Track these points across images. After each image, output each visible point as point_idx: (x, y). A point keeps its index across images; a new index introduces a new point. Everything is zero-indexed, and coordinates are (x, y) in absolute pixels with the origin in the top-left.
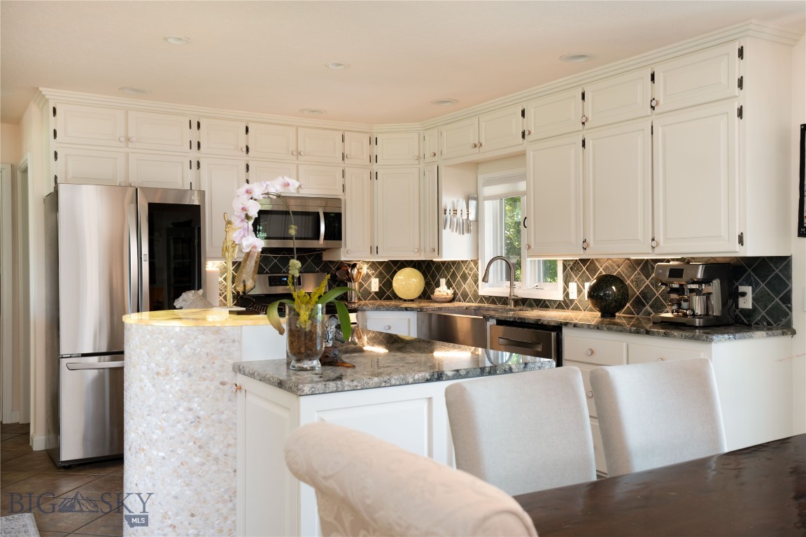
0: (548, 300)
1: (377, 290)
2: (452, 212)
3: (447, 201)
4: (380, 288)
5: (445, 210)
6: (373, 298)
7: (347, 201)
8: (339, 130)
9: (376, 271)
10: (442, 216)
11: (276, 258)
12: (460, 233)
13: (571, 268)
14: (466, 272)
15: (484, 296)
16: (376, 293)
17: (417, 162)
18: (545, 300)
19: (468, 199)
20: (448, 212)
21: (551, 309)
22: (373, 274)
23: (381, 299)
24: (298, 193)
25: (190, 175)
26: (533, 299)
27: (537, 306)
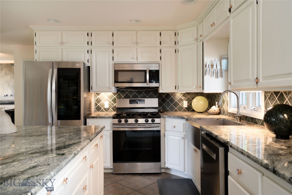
0: (257, 119)
1: (187, 107)
2: (210, 66)
3: (208, 60)
4: (188, 106)
5: (206, 65)
6: (184, 111)
7: (162, 64)
8: (159, 30)
9: (186, 97)
10: (205, 68)
11: (135, 91)
12: (216, 77)
13: (269, 98)
14: (224, 99)
15: (230, 113)
16: (186, 108)
17: (196, 42)
18: (255, 119)
19: (221, 59)
20: (207, 66)
21: (258, 125)
22: (184, 99)
23: (188, 111)
24: (137, 61)
25: (88, 56)
26: (250, 117)
27: (252, 122)
